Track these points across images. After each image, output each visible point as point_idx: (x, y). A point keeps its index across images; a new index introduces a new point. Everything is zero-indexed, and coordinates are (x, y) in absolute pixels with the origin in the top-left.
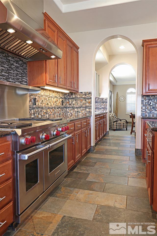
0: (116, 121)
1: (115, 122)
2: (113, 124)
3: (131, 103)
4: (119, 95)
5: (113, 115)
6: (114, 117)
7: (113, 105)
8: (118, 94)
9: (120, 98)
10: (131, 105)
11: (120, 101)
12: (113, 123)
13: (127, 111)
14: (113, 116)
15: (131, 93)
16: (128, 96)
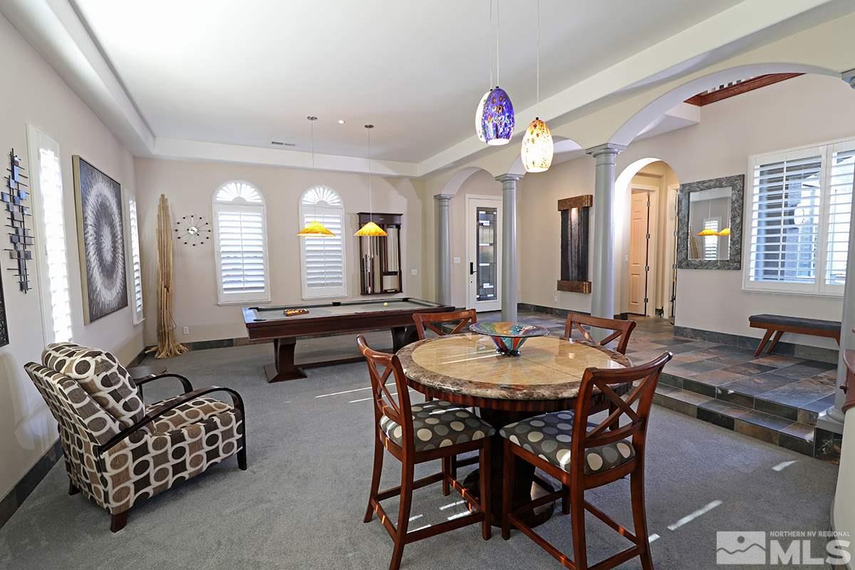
0: (126, 431)
1: (114, 440)
2: (101, 466)
3: (243, 252)
4: (176, 212)
5: (91, 372)
6: (105, 392)
7: (137, 259)
8: (169, 203)
9: (181, 228)
10: (240, 261)
11: (184, 239)
12: (98, 451)
13: (226, 289)
14: (87, 387)
15: (239, 204)
16: (221, 218)
